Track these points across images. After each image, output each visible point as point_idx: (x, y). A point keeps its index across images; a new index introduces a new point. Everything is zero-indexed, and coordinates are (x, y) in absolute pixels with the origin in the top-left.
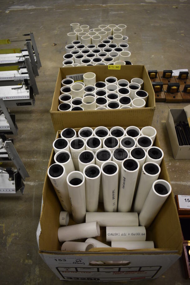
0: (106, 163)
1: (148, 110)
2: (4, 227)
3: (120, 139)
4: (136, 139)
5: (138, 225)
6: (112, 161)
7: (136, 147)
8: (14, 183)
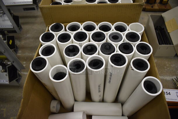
0: (92, 57)
1: (137, 5)
2: (5, 111)
3: (107, 34)
4: (124, 35)
5: (121, 115)
6: (99, 55)
7: (123, 41)
8: (7, 74)
